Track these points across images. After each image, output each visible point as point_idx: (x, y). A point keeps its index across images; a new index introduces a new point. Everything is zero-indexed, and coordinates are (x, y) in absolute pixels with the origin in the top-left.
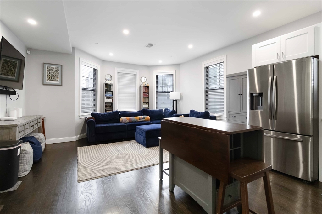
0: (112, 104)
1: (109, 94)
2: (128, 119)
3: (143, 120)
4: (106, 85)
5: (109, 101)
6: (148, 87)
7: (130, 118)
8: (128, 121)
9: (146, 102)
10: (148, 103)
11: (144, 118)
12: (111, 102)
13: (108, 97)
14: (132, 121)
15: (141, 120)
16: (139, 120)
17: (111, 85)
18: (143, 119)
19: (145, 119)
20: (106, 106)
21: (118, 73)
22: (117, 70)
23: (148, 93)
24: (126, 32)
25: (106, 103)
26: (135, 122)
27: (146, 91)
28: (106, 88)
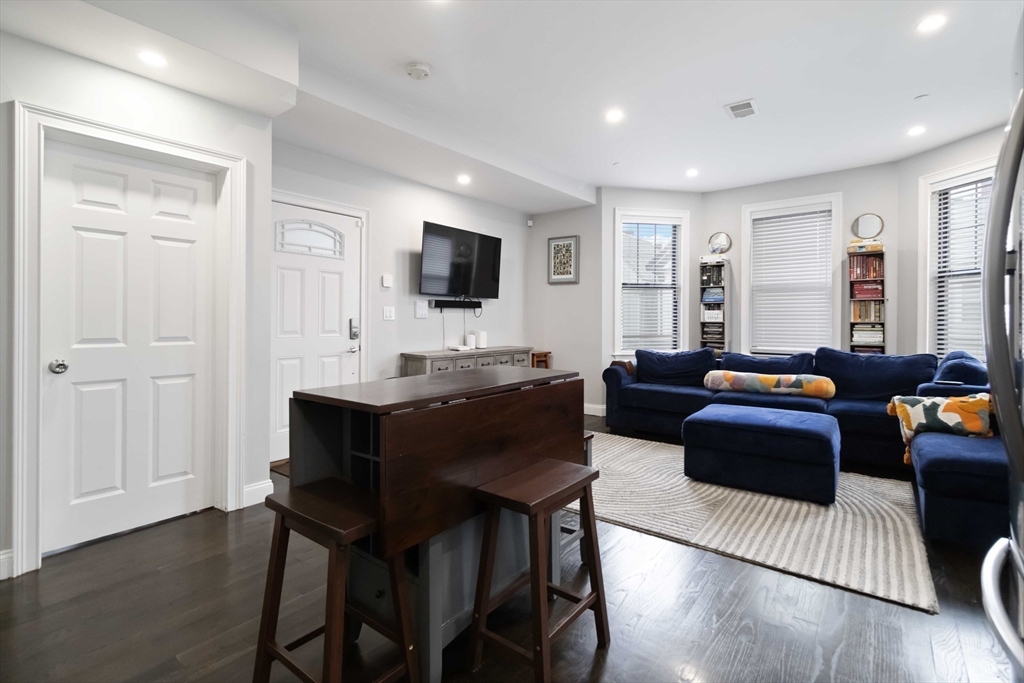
0: (722, 325)
1: (713, 295)
2: (727, 380)
3: (793, 390)
4: (704, 268)
5: (713, 316)
6: (879, 256)
7: (736, 378)
8: (726, 385)
9: (872, 319)
10: (883, 325)
11: (798, 384)
12: (721, 320)
13: (710, 306)
14: (745, 386)
15: (783, 390)
16: (774, 390)
17: (719, 267)
18: (791, 386)
19: (801, 387)
20: (704, 333)
21: (754, 220)
22: (749, 211)
23: (882, 283)
24: (614, 116)
25: (704, 325)
26: (758, 392)
27: (872, 276)
28: (705, 278)
